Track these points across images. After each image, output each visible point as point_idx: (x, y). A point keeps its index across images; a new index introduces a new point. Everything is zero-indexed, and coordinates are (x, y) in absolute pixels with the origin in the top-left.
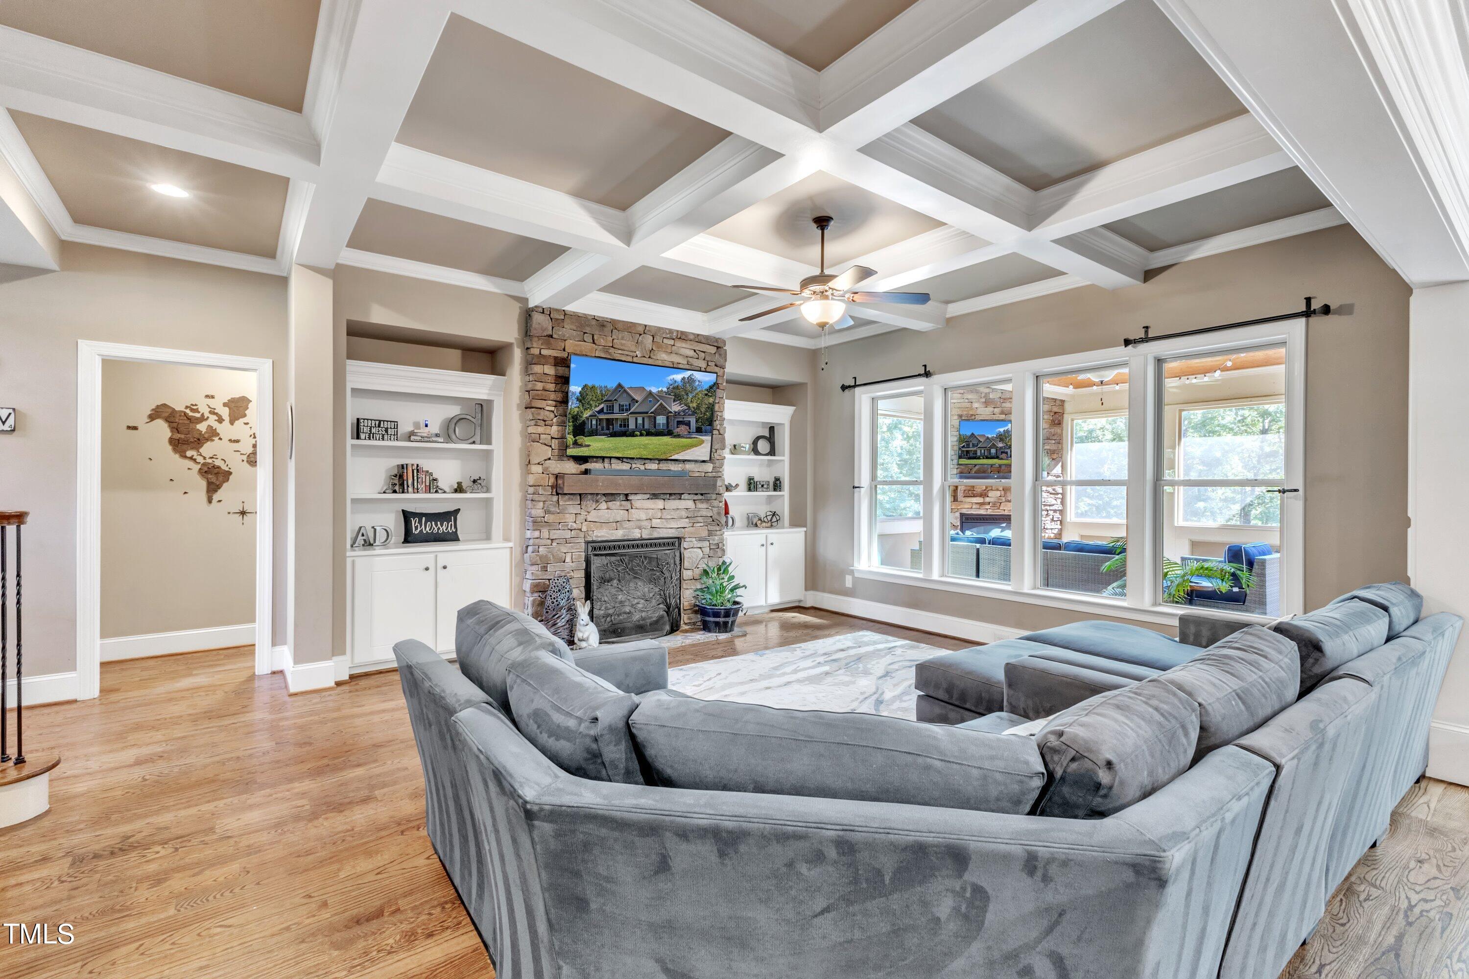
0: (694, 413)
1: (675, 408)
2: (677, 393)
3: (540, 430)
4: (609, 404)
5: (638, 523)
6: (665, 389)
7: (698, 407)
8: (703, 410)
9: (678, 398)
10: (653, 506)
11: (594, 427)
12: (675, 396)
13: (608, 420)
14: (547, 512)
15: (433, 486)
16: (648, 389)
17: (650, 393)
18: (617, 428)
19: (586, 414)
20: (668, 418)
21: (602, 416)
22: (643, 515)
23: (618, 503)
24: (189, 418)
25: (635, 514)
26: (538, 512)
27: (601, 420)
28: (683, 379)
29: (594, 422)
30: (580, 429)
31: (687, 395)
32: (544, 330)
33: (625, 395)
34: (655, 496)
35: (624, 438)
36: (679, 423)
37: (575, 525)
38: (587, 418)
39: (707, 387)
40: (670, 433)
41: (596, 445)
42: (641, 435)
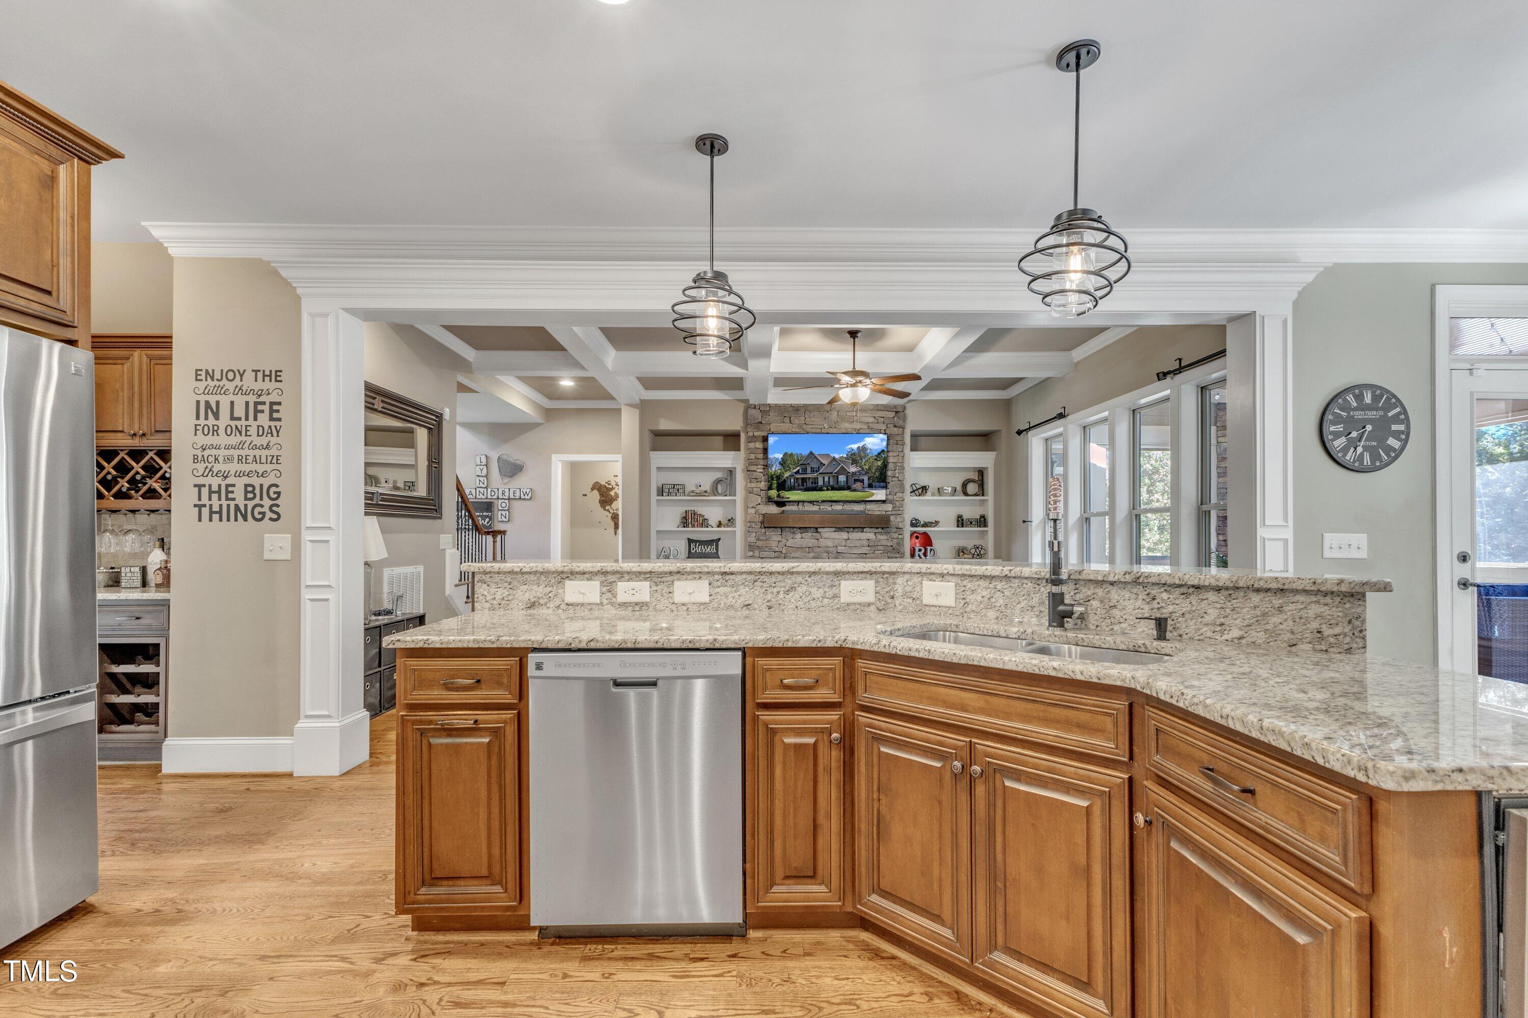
0: (867, 473)
1: (853, 469)
2: (854, 458)
3: (753, 485)
4: (804, 467)
5: (826, 549)
6: (845, 456)
7: (870, 469)
8: (873, 471)
9: (854, 462)
10: (838, 537)
11: (792, 484)
12: (852, 460)
13: (803, 479)
14: (758, 539)
15: (704, 523)
16: (832, 455)
17: (834, 458)
18: (809, 485)
19: (787, 475)
20: (847, 477)
21: (798, 476)
22: (830, 543)
23: (810, 534)
24: (607, 489)
25: (823, 542)
26: (752, 539)
27: (797, 479)
28: (859, 448)
29: (792, 480)
30: (782, 486)
31: (861, 459)
32: (755, 419)
33: (815, 460)
34: (840, 529)
35: (815, 492)
36: (856, 480)
37: (777, 549)
38: (787, 478)
39: (876, 453)
40: (849, 488)
41: (793, 496)
42: (828, 490)
